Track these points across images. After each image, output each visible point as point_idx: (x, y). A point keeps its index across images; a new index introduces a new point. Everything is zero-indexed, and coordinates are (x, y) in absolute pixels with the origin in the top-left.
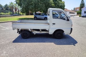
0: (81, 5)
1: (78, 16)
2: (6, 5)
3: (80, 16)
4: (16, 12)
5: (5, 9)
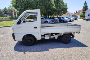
0: (84, 7)
1: (82, 19)
2: (5, 9)
3: (84, 19)
4: (15, 16)
5: (3, 13)
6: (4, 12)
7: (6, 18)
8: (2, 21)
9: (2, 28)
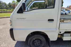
2: (10, 3)
6: (8, 6)
7: (10, 10)
8: (7, 13)
9: (5, 18)
